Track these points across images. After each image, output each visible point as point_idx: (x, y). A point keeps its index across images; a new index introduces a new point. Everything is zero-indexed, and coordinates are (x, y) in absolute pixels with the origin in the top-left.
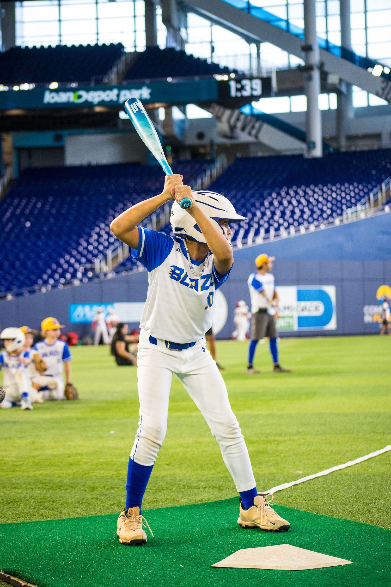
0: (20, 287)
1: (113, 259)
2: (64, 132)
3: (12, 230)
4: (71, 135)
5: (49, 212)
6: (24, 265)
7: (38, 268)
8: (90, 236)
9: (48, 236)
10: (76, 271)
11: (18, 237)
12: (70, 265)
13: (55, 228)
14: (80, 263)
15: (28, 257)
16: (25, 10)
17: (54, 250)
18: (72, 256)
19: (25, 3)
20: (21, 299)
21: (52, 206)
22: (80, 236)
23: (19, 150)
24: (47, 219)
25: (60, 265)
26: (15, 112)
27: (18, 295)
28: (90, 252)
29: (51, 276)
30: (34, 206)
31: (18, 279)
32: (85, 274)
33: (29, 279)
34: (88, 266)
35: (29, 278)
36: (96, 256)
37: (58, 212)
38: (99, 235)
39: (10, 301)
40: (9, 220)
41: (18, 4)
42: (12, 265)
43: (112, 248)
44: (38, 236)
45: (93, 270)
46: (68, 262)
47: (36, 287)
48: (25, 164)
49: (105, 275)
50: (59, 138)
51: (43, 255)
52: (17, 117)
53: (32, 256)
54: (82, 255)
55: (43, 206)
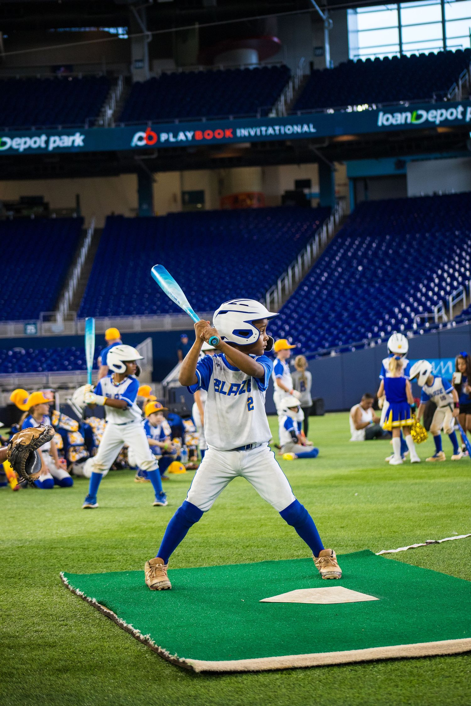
0: (346, 342)
1: (454, 306)
2: (407, 158)
3: (341, 275)
4: (413, 161)
5: (386, 253)
6: (352, 316)
7: (368, 319)
8: (432, 280)
9: (382, 282)
10: (411, 321)
11: (347, 283)
12: (405, 314)
13: (391, 272)
14: (417, 312)
15: (357, 306)
16: (359, 16)
17: (388, 298)
18: (408, 304)
19: (359, 10)
20: (346, 355)
21: (389, 246)
22: (419, 281)
23: (354, 180)
24: (382, 262)
25: (393, 315)
26: (345, 138)
27: (344, 350)
28: (428, 298)
29: (383, 329)
30: (369, 246)
31: (344, 333)
32: (421, 325)
33: (358, 332)
34: (426, 315)
35: (356, 331)
36: (435, 303)
37: (396, 252)
38: (441, 278)
39: (334, 358)
40: (339, 264)
41: (350, 11)
42: (339, 317)
43: (455, 293)
44: (371, 283)
45: (431, 319)
46: (403, 311)
47: (365, 341)
48: (361, 198)
49: (445, 325)
50: (401, 165)
51: (375, 304)
52: (349, 143)
53: (363, 305)
54: (420, 303)
55: (379, 247)
